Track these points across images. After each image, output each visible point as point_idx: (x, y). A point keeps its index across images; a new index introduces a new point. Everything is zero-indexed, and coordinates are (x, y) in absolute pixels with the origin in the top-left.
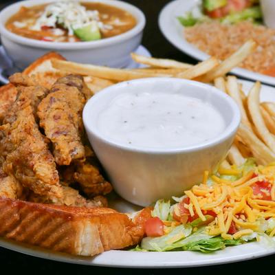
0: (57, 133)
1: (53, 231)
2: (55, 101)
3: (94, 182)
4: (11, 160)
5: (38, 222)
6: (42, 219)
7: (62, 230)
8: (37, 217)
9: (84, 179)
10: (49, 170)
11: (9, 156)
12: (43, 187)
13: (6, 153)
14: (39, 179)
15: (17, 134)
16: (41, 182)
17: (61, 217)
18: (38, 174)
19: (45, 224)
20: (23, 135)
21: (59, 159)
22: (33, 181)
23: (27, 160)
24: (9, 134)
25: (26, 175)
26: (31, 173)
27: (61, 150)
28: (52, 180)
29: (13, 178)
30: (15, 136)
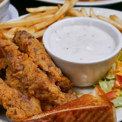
0: (49, 67)
1: (99, 118)
2: (37, 50)
3: (68, 84)
4: (32, 89)
5: (89, 117)
6: (91, 115)
7: (105, 116)
8: (87, 115)
9: (63, 84)
10: (55, 87)
11: (30, 87)
12: (55, 97)
13: (27, 87)
14: (52, 94)
15: (31, 75)
16: (54, 95)
17: (102, 110)
18: (52, 91)
19: (93, 116)
20: (35, 74)
21: (55, 80)
22: (48, 96)
23: (43, 86)
24: (27, 76)
25: (43, 94)
26: (46, 92)
27: (55, 75)
28: (59, 92)
29: (34, 98)
30: (31, 76)
